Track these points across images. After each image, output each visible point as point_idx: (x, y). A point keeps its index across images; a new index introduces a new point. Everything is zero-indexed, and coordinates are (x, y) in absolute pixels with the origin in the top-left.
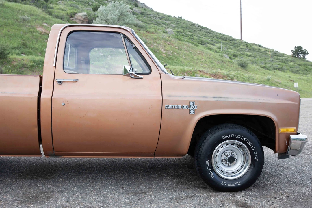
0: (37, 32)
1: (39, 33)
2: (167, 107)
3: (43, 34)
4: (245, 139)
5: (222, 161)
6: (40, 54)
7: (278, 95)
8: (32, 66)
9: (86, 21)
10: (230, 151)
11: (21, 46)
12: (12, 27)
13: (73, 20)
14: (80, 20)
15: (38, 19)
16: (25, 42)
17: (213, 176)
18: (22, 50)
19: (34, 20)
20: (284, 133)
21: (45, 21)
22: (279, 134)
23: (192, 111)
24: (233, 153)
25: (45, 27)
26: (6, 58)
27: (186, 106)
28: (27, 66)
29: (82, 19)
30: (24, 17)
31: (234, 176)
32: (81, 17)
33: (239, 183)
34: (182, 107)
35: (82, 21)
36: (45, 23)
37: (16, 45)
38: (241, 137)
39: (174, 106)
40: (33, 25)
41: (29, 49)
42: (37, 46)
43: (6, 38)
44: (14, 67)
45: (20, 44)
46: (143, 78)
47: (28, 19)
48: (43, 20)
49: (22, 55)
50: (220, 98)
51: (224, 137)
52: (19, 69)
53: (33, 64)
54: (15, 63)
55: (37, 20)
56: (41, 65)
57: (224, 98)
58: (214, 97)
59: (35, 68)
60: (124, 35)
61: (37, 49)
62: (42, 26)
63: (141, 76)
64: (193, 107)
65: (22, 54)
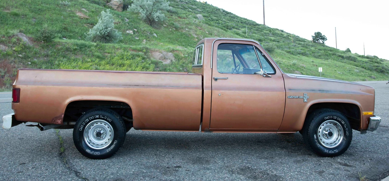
0: (77, 17)
1: (79, 17)
2: (289, 97)
3: (82, 19)
4: (339, 119)
5: (323, 135)
6: (80, 38)
8: (75, 50)
9: (121, 6)
10: (328, 128)
11: (62, 30)
12: (54, 12)
13: (109, 5)
14: (115, 5)
15: (77, 4)
16: (65, 26)
17: (319, 146)
18: (63, 33)
19: (73, 5)
20: (366, 115)
21: (83, 6)
22: (363, 116)
23: (305, 100)
24: (330, 130)
25: (84, 11)
26: (51, 41)
27: (301, 97)
28: (70, 50)
29: (118, 5)
30: (65, 3)
31: (332, 146)
32: (116, 3)
33: (336, 151)
34: (299, 97)
35: (117, 6)
36: (83, 8)
37: (58, 29)
38: (337, 118)
39: (293, 96)
40: (73, 10)
41: (70, 33)
42: (77, 30)
43: (49, 22)
44: (59, 50)
45: (62, 28)
46: (271, 77)
47: (68, 4)
48: (82, 5)
49: (64, 39)
51: (326, 118)
52: (63, 52)
53: (76, 47)
54: (60, 47)
55: (76, 6)
56: (83, 49)
57: (326, 91)
59: (78, 51)
60: (255, 46)
61: (77, 33)
62: (81, 11)
63: (270, 76)
64: (306, 97)
65: (64, 37)
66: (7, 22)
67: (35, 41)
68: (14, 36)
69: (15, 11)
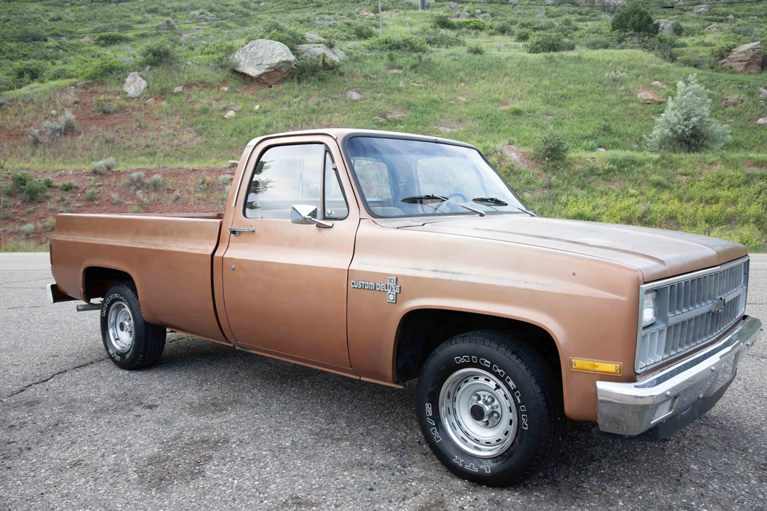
0: (637, 101)
1: (641, 101)
2: (353, 284)
3: (649, 104)
6: (635, 146)
7: (574, 274)
8: (610, 171)
9: (757, 60)
10: (486, 393)
11: (600, 133)
12: (590, 97)
13: (724, 65)
14: (741, 61)
15: (642, 74)
16: (607, 124)
18: (601, 139)
19: (634, 77)
21: (657, 76)
23: (391, 297)
25: (656, 87)
26: (562, 159)
27: (381, 286)
28: (598, 173)
29: (748, 58)
30: (614, 75)
32: (744, 54)
34: (375, 287)
35: (745, 63)
36: (655, 80)
37: (590, 132)
38: (491, 365)
39: (363, 283)
40: (631, 87)
41: (614, 137)
42: (630, 130)
43: (576, 120)
44: (576, 173)
45: (598, 129)
46: (332, 227)
47: (621, 77)
48: (654, 75)
49: (600, 149)
50: (445, 272)
51: (458, 360)
52: (582, 178)
53: (611, 166)
54: (578, 167)
55: (640, 77)
56: (626, 169)
58: (434, 271)
59: (615, 174)
60: (326, 146)
61: (630, 136)
62: (649, 87)
64: (394, 289)
65: (600, 147)
66: (499, 128)
67: (532, 159)
68: (496, 152)
69: (517, 105)
